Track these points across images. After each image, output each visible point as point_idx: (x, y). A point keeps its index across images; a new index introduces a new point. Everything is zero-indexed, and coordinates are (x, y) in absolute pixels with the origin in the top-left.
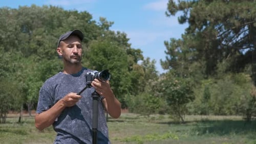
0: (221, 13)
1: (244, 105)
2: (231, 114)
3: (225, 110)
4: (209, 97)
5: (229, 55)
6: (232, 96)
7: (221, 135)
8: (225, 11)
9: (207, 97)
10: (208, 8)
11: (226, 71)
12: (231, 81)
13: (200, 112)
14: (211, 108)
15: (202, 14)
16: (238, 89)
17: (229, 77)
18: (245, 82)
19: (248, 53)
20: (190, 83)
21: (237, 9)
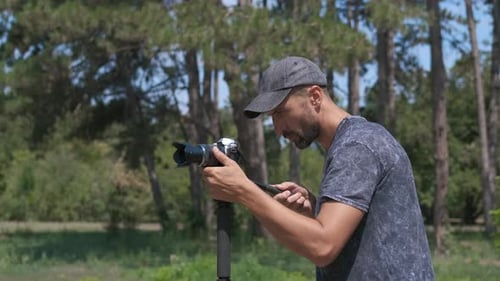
0: (81, 25)
1: (98, 201)
2: (71, 219)
4: (32, 187)
5: (79, 107)
6: (73, 184)
7: (71, 261)
8: (88, 23)
9: (27, 185)
10: (55, 14)
11: (69, 138)
12: (72, 156)
13: (8, 215)
14: (33, 207)
15: (43, 25)
16: (85, 172)
17: (69, 146)
18: (98, 157)
19: (112, 102)
21: (111, 20)
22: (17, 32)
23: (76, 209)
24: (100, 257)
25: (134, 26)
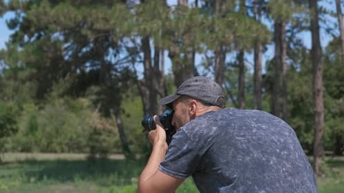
0: (70, 19)
1: (81, 139)
2: (63, 151)
3: (54, 145)
4: (36, 129)
5: (68, 74)
6: (65, 127)
8: (75, 18)
9: (33, 128)
10: (52, 12)
11: (62, 96)
12: (63, 108)
13: (20, 149)
14: (37, 143)
15: (44, 20)
16: (73, 118)
17: (62, 101)
18: (82, 108)
19: (91, 71)
20: (13, 110)
21: (91, 16)
22: (26, 24)
23: (67, 144)
24: (83, 178)
25: (107, 20)
